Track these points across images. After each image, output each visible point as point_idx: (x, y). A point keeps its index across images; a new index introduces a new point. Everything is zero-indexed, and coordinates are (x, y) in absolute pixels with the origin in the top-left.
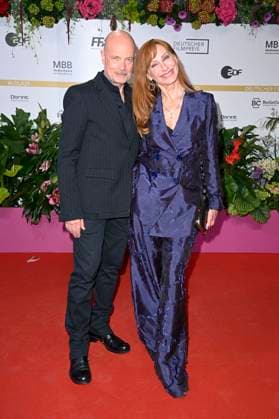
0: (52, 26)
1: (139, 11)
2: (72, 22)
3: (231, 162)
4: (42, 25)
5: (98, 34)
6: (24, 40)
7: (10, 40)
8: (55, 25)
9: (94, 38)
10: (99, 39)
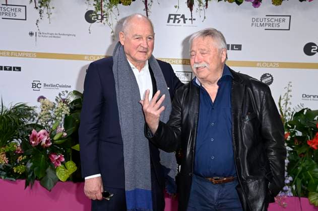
0: (130, 4)
3: (314, 146)
4: (120, 3)
5: (174, 11)
6: (103, 18)
7: (89, 17)
9: (170, 15)
10: (175, 15)
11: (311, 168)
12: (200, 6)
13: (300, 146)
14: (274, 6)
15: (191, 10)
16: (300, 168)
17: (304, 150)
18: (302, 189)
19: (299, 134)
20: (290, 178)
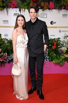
0: (2, 10)
1: (27, 6)
2: (8, 9)
3: (54, 48)
5: (15, 13)
8: (3, 10)
9: (14, 14)
10: (16, 14)
11: (53, 54)
12: (23, 11)
13: (51, 48)
14: (42, 11)
15: (20, 12)
16: (50, 54)
17: (51, 49)
18: (51, 59)
19: (50, 45)
20: (48, 57)
